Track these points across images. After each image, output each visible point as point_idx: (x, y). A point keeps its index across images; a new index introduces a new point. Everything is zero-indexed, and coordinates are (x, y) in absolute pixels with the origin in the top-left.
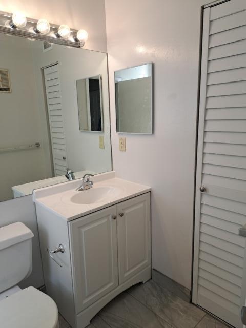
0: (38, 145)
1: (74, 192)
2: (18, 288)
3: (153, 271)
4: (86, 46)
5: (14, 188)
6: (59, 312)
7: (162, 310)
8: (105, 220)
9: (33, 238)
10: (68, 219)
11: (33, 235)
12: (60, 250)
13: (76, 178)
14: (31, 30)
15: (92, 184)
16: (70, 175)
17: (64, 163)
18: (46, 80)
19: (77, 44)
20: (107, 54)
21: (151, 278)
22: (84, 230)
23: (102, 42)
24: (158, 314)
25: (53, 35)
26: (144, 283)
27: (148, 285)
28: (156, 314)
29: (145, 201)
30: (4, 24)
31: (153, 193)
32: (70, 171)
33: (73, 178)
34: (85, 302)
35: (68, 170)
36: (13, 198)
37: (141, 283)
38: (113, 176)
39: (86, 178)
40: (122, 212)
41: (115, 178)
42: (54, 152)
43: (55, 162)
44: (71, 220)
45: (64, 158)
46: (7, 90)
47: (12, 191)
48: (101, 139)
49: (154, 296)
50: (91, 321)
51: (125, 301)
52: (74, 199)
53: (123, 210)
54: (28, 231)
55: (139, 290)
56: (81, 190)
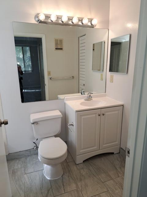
0: (73, 77)
1: (83, 100)
2: (54, 137)
3: (121, 149)
4: (97, 27)
5: (59, 96)
6: (68, 149)
7: (120, 168)
8: (94, 115)
9: (62, 117)
10: (76, 111)
11: (62, 116)
12: (72, 125)
13: (85, 94)
14: (70, 22)
15: (91, 98)
16: (83, 93)
17: (83, 87)
18: (80, 43)
19: (92, 26)
20: (109, 30)
21: (119, 153)
22: (83, 117)
23: (106, 23)
24: (117, 168)
25: (80, 23)
26: (115, 153)
27: (117, 155)
28: (116, 168)
29: (119, 110)
30: (59, 21)
31: (125, 107)
32: (83, 91)
33: (84, 94)
34: (81, 151)
35: (82, 90)
36: (58, 99)
37: (113, 153)
38: (105, 96)
39: (89, 94)
40: (104, 113)
41: (107, 97)
42: (80, 81)
43: (80, 86)
44: (77, 111)
45: (84, 85)
46: (61, 49)
47: (58, 97)
48: (102, 75)
49: (118, 161)
50: (84, 161)
51: (102, 159)
52: (82, 104)
53: (105, 112)
54: (60, 114)
55: (111, 156)
56: (86, 100)
